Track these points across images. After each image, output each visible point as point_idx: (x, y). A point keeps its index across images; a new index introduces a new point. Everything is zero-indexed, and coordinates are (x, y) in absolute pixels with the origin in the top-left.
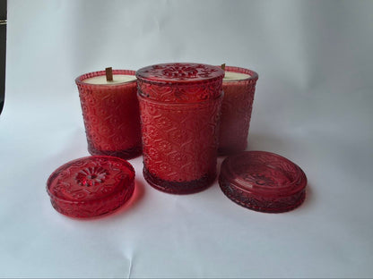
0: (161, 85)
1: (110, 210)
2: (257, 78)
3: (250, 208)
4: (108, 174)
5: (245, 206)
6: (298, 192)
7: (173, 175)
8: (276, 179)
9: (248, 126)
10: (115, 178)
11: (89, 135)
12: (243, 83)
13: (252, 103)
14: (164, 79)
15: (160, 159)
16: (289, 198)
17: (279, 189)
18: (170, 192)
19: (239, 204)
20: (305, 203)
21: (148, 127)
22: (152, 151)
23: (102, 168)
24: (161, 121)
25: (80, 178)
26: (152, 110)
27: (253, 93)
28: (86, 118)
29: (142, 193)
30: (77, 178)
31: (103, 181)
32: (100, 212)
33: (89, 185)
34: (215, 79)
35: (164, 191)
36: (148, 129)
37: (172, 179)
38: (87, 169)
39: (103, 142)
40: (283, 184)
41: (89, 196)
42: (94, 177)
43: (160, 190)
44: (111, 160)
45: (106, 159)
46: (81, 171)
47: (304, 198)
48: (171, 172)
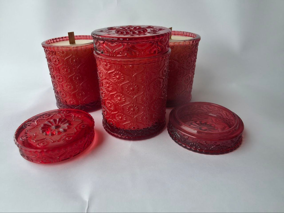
0: (112, 41)
1: (71, 156)
2: (199, 40)
3: (195, 151)
4: (70, 124)
5: (190, 149)
6: (236, 136)
7: (127, 124)
8: (216, 126)
9: (192, 81)
10: (76, 128)
11: (57, 92)
12: (187, 43)
13: (195, 61)
14: (116, 35)
15: (115, 110)
16: (229, 141)
17: (220, 134)
18: (125, 139)
19: (185, 147)
20: (242, 145)
21: (104, 81)
22: (109, 103)
23: (65, 120)
24: (115, 75)
25: (46, 128)
26: (106, 65)
27: (196, 52)
28: (53, 77)
29: (101, 141)
30: (42, 128)
31: (65, 130)
32: (62, 158)
33: (52, 134)
34: (162, 35)
35: (121, 138)
36: (104, 83)
37: (127, 128)
38: (52, 120)
39: (68, 97)
40: (223, 129)
41: (51, 144)
42: (58, 127)
43: (117, 137)
44: (74, 112)
45: (70, 112)
46: (46, 122)
47: (241, 140)
48: (125, 121)
